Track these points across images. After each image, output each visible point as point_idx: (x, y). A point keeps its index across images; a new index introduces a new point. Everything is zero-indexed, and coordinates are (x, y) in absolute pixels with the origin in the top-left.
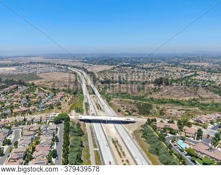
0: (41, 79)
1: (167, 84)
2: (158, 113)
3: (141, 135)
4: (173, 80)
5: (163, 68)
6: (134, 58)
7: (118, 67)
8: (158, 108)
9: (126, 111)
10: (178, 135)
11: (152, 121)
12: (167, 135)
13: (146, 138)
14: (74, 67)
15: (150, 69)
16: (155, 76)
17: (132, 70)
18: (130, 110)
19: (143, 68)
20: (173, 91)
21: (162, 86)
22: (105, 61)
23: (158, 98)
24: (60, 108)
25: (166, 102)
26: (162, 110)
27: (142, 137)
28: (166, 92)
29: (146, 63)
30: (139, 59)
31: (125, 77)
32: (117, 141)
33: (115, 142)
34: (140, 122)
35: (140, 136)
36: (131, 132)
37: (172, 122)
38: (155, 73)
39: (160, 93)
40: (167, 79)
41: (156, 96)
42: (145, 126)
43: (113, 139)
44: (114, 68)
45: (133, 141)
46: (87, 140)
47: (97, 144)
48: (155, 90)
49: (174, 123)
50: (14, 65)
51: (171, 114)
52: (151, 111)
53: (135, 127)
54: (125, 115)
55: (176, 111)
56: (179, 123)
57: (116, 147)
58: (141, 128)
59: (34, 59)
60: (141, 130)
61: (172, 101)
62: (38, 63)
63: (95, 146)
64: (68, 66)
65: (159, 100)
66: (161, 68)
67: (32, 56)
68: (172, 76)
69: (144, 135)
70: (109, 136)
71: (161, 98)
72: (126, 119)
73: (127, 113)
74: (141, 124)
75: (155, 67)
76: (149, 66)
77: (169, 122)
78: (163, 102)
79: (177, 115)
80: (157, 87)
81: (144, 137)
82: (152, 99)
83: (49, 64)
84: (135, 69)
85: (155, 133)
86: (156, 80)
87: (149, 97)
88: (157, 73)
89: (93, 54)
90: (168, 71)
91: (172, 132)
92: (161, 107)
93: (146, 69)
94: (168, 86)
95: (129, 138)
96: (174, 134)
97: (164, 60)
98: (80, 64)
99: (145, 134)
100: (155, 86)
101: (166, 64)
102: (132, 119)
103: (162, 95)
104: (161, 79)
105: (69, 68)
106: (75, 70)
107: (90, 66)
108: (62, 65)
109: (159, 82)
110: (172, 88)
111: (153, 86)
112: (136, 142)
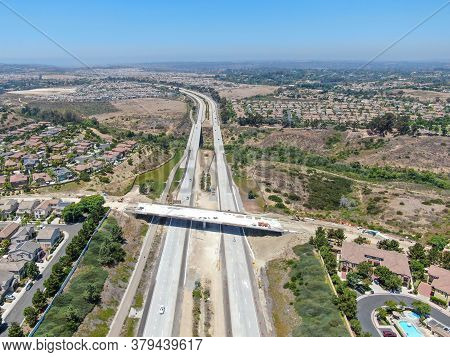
0: (117, 110)
1: (403, 130)
2: (363, 207)
3: (286, 278)
4: (421, 122)
5: (401, 93)
6: (335, 71)
7: (291, 89)
8: (366, 192)
9: (270, 198)
10: (405, 291)
11: (330, 236)
12: (368, 289)
13: (297, 294)
14: (193, 88)
15: (366, 95)
16: (375, 109)
17: (322, 96)
18: (285, 195)
19: (349, 93)
20: (418, 150)
21: (389, 135)
22: (266, 76)
23: (372, 165)
24: (107, 181)
25: (394, 177)
26: (378, 199)
27: (286, 286)
28: (398, 151)
29: (359, 82)
30: (347, 73)
31: (298, 111)
32: (207, 293)
33: (200, 294)
34: (295, 236)
35: (282, 283)
36: (261, 264)
37: (392, 246)
38: (376, 104)
39: (382, 152)
40: (406, 119)
41: (367, 160)
42: (305, 250)
43: (198, 284)
44: (280, 91)
45: (256, 297)
46: (125, 280)
47: (146, 293)
48: (368, 145)
49: (400, 251)
50: (76, 83)
51: (399, 213)
52: (343, 200)
53: (277, 249)
54: (266, 209)
55: (418, 203)
56: (416, 253)
57: (197, 311)
58: (292, 256)
59: (121, 73)
60: (290, 262)
61: (412, 176)
62: (124, 80)
63: (137, 302)
64: (181, 85)
65: (374, 170)
66: (395, 91)
67: (119, 67)
68: (421, 112)
69: (293, 279)
70: (192, 271)
71: (382, 165)
72: (256, 222)
73: (273, 203)
74: (296, 243)
75: (381, 91)
76: (365, 88)
77: (384, 245)
78: (384, 177)
79: (416, 218)
80: (376, 137)
81: (293, 287)
82: (356, 167)
83: (144, 81)
84: (331, 94)
85: (329, 280)
86: (377, 120)
87: (350, 160)
88: (381, 105)
89: (246, 63)
90: (412, 100)
91: (387, 280)
92: (377, 188)
93: (357, 94)
94: (406, 137)
95: (246, 284)
96: (394, 288)
97: (406, 74)
98: (208, 83)
99: (299, 275)
100: (370, 134)
101: (410, 84)
102: (274, 224)
103: (384, 158)
104: (389, 117)
105: (182, 90)
106: (192, 94)
107: (228, 86)
108: (170, 83)
109: (382, 125)
110: (416, 141)
111: (365, 134)
112: (263, 302)
